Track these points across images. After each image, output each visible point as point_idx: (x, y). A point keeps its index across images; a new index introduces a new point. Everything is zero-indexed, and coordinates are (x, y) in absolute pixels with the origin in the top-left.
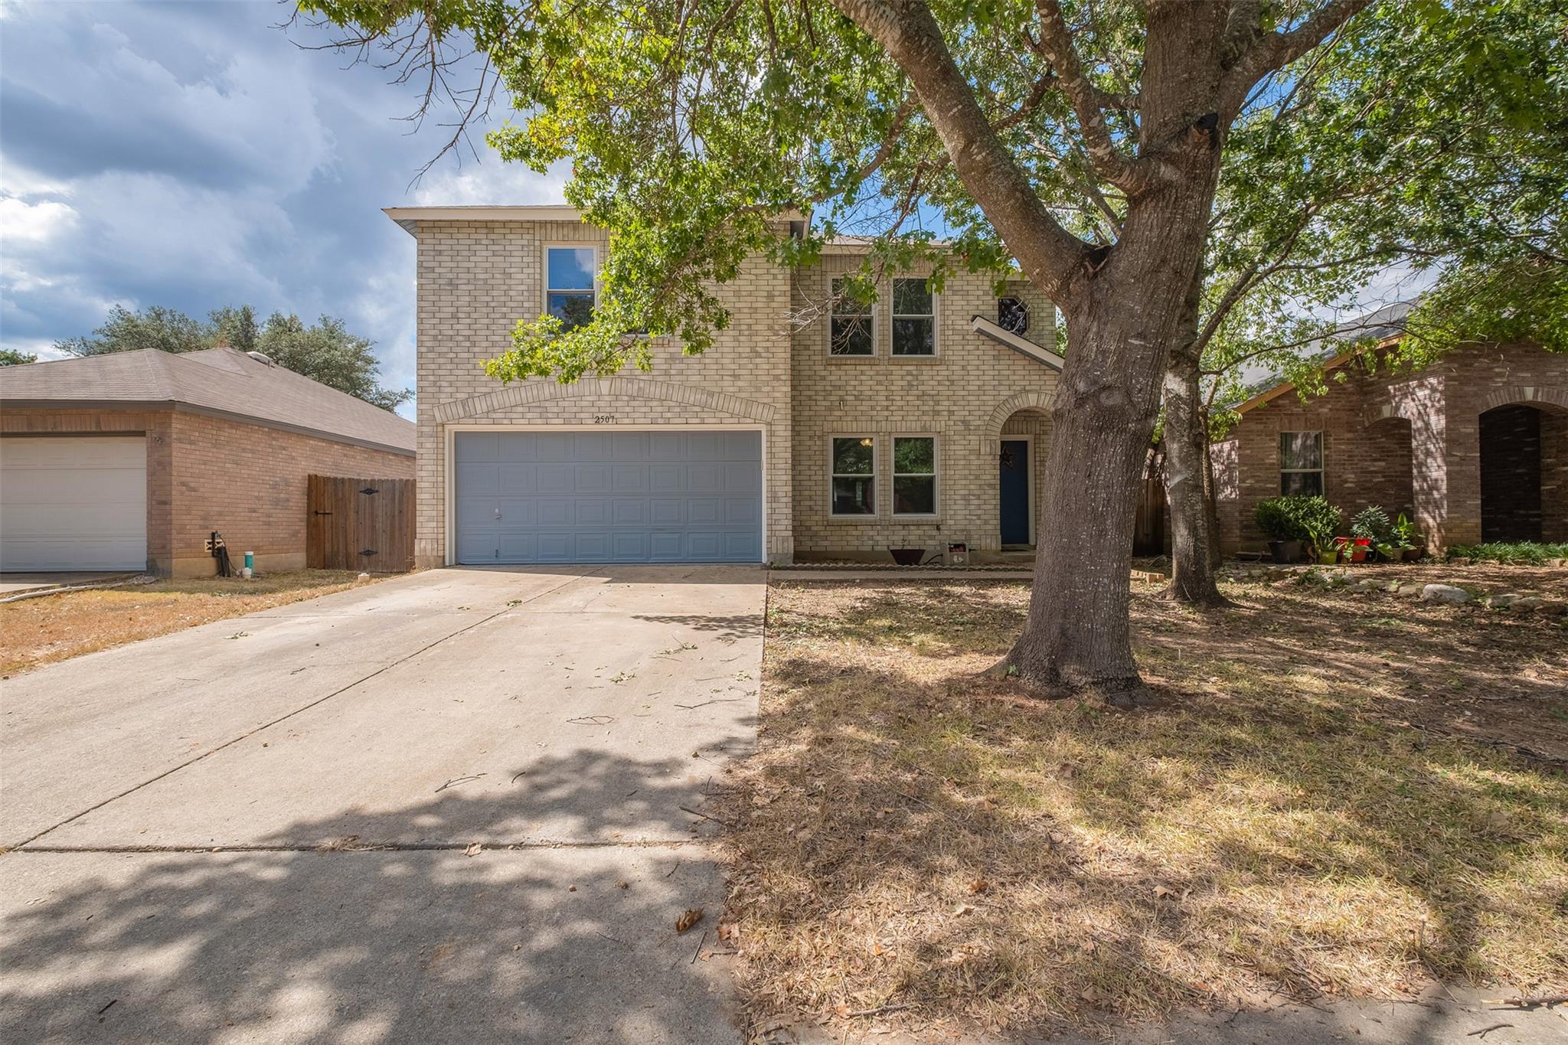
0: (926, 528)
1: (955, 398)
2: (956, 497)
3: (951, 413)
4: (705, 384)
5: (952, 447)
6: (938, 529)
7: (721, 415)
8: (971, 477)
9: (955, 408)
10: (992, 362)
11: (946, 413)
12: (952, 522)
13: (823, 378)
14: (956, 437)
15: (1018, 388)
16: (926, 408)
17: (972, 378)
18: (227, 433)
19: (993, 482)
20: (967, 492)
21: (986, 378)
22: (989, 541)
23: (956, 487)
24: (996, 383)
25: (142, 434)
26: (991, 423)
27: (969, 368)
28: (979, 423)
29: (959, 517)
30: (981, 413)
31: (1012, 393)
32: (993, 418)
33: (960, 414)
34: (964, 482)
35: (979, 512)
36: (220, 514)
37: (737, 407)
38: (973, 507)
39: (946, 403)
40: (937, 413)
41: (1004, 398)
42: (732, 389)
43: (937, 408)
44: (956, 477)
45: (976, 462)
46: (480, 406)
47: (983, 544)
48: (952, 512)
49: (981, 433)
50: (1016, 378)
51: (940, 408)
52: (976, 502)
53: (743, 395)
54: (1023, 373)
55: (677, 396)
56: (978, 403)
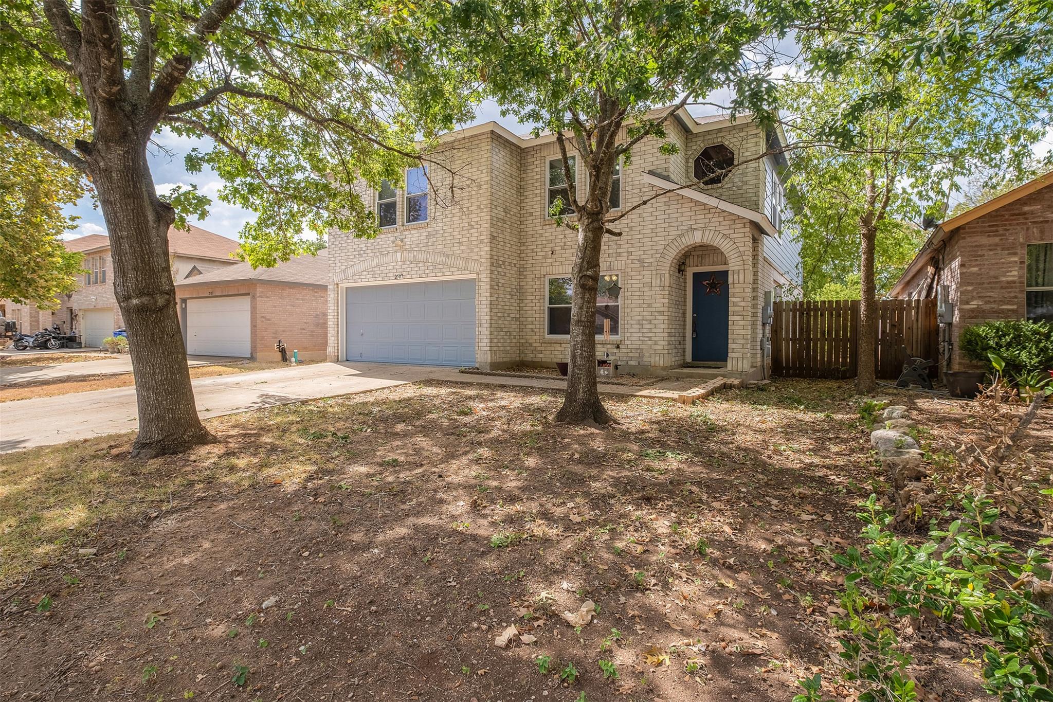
0: (609, 346)
1: (633, 241)
2: (632, 322)
3: (630, 253)
4: (444, 250)
5: (630, 282)
6: (618, 347)
7: (453, 269)
8: (645, 306)
9: (633, 249)
10: (663, 208)
11: (625, 254)
12: (629, 342)
13: (541, 235)
14: (633, 273)
15: (686, 228)
16: (611, 251)
17: (647, 223)
18: (287, 291)
19: (662, 309)
20: (640, 318)
21: (658, 222)
22: (657, 358)
23: (632, 314)
24: (667, 225)
25: (248, 294)
26: (662, 259)
27: (644, 215)
28: (652, 260)
29: (634, 339)
30: (654, 252)
31: (680, 232)
32: (663, 255)
33: (637, 254)
34: (638, 310)
35: (650, 334)
36: (284, 331)
37: (461, 263)
38: (645, 330)
39: (626, 246)
40: (619, 254)
41: (673, 237)
42: (458, 252)
43: (619, 251)
44: (633, 306)
45: (649, 293)
46: (350, 273)
47: (653, 361)
48: (629, 334)
49: (653, 268)
50: (683, 219)
51: (621, 250)
52: (648, 326)
53: (464, 255)
54: (689, 214)
55: (431, 259)
56: (651, 244)
